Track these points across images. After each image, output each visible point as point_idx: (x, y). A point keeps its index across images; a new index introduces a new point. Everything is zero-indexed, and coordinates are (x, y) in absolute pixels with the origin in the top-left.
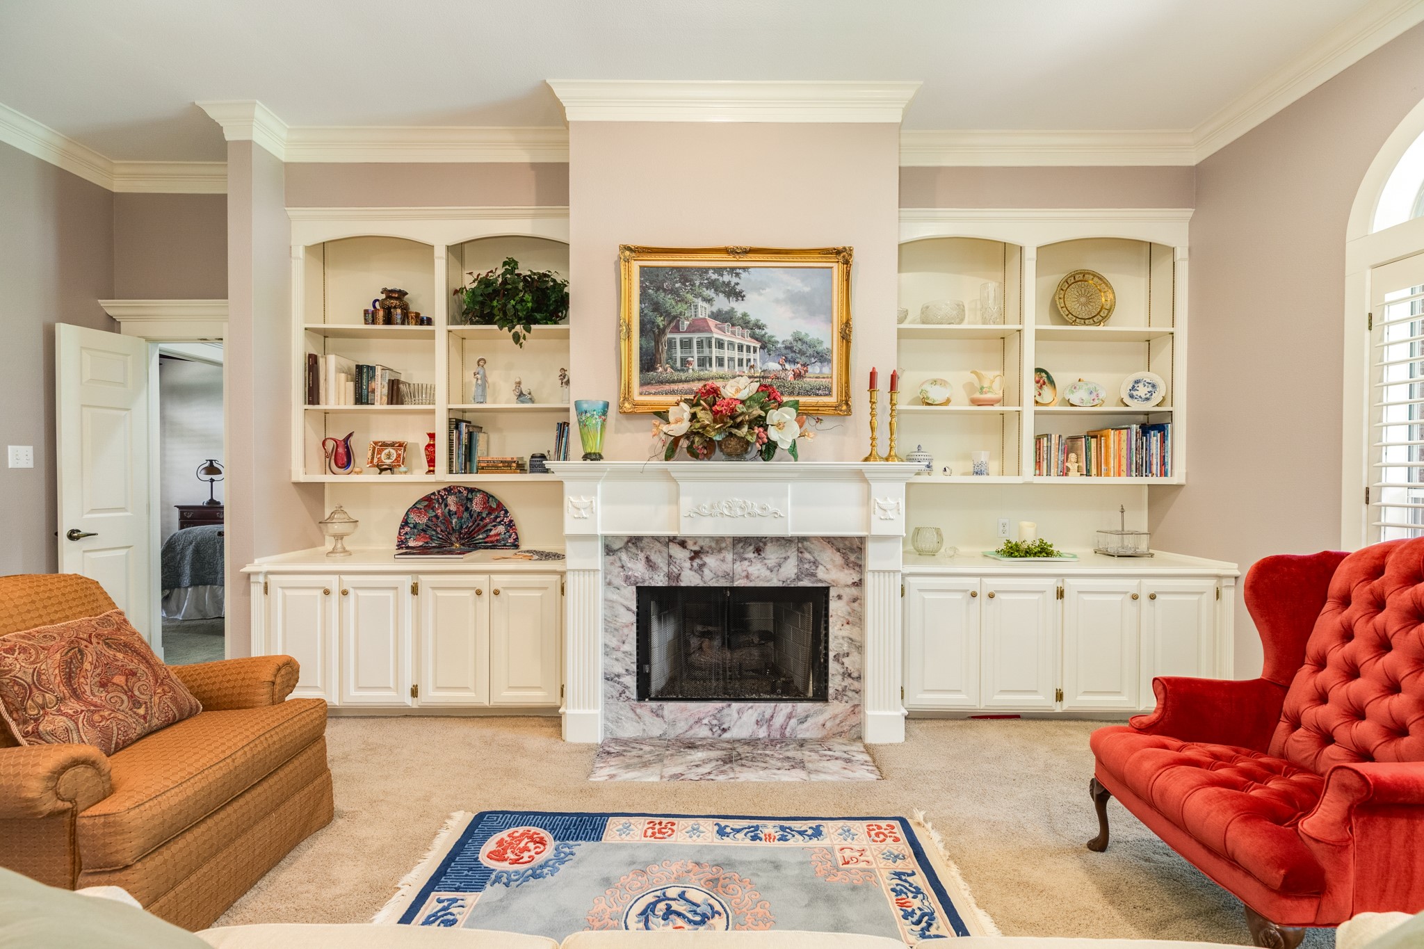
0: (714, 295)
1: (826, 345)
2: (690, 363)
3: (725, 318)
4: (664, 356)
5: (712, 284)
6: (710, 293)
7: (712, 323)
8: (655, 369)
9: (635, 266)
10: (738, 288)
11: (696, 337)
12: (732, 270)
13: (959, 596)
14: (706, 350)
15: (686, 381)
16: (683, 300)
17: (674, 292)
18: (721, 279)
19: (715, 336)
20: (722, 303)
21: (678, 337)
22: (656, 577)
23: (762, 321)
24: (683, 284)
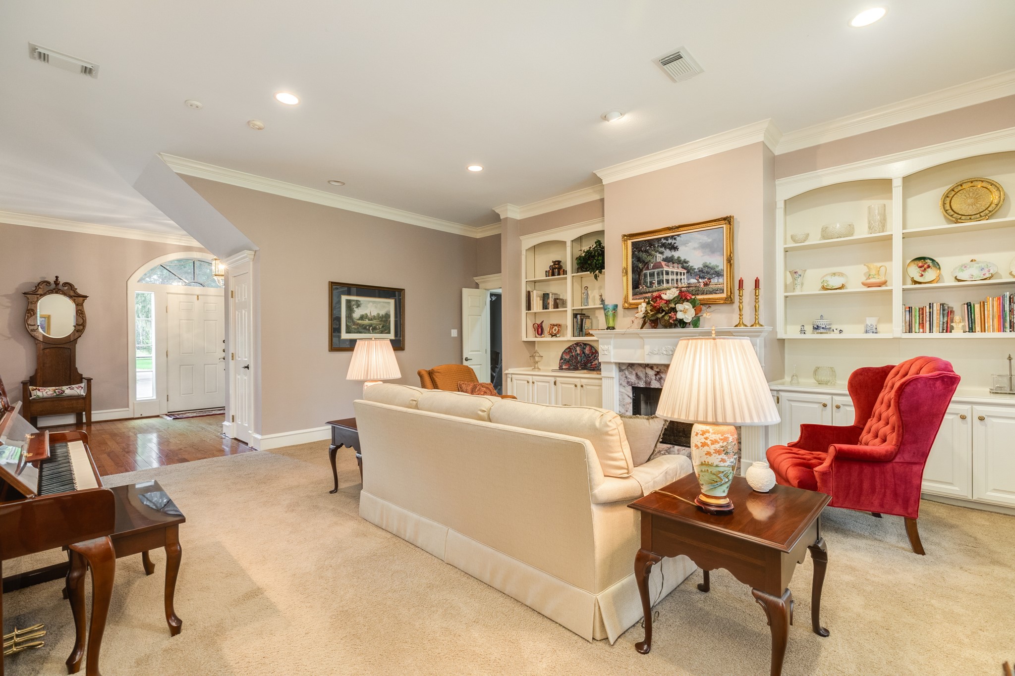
0: (664, 250)
1: (720, 267)
2: (654, 283)
3: (670, 260)
4: (642, 281)
5: (664, 245)
6: (662, 249)
7: (663, 263)
8: (638, 288)
9: (629, 243)
10: (675, 245)
11: (656, 271)
12: (672, 237)
14: (661, 277)
15: (651, 292)
16: (650, 255)
17: (646, 251)
18: (667, 242)
19: (665, 269)
20: (668, 253)
21: (648, 272)
22: (640, 382)
23: (687, 260)
24: (650, 247)
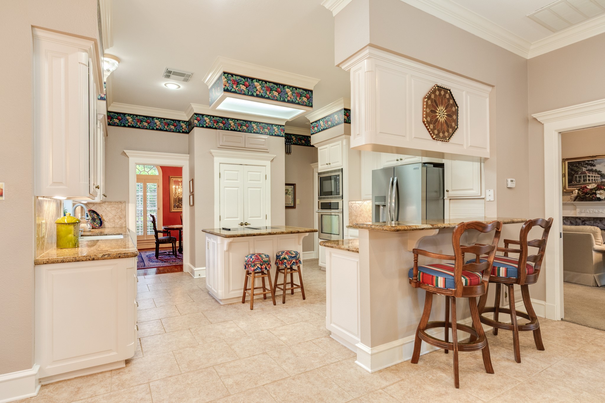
0: (587, 166)
2: (581, 181)
3: (589, 171)
4: (574, 180)
5: (587, 164)
6: (586, 166)
7: (587, 172)
8: (572, 183)
9: (567, 162)
10: (594, 164)
11: (582, 175)
12: (592, 160)
14: (585, 178)
15: (580, 185)
16: (579, 168)
17: (576, 166)
18: (589, 162)
19: (588, 175)
20: (589, 167)
21: (578, 176)
23: (601, 171)
24: (579, 164)
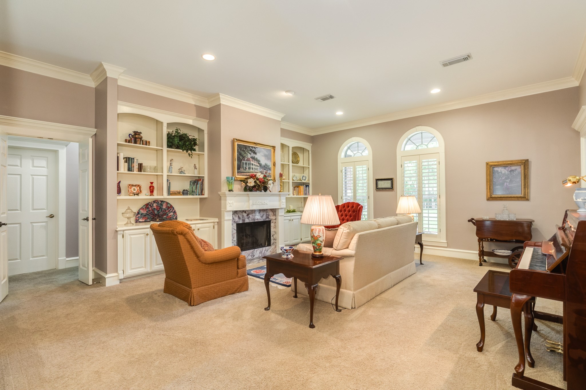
0: (251, 153)
1: (270, 167)
2: (247, 168)
3: (253, 158)
4: (242, 166)
5: (251, 150)
6: (250, 152)
7: (251, 159)
8: (240, 169)
9: (237, 144)
10: (256, 152)
11: (248, 162)
12: (254, 147)
13: (287, 221)
14: (250, 165)
15: (246, 173)
16: (245, 153)
17: (244, 151)
19: (252, 162)
20: (253, 155)
21: (244, 162)
22: (240, 221)
23: (260, 160)
24: (246, 149)
